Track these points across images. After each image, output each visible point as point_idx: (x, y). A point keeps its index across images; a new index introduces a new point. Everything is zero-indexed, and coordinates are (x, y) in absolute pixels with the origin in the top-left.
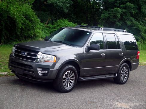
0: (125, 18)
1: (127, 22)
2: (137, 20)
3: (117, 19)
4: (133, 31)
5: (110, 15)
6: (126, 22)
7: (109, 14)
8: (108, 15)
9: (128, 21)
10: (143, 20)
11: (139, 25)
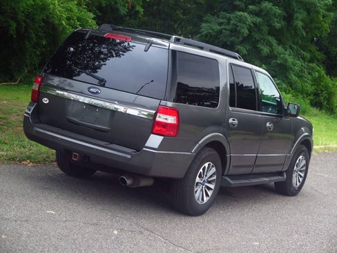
0: (257, 38)
1: (260, 46)
2: (280, 42)
3: (238, 38)
4: (272, 68)
5: (223, 27)
6: (258, 46)
7: (220, 24)
8: (219, 27)
9: (263, 44)
10: (292, 45)
11: (287, 56)
